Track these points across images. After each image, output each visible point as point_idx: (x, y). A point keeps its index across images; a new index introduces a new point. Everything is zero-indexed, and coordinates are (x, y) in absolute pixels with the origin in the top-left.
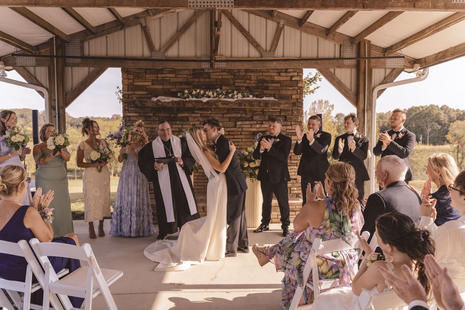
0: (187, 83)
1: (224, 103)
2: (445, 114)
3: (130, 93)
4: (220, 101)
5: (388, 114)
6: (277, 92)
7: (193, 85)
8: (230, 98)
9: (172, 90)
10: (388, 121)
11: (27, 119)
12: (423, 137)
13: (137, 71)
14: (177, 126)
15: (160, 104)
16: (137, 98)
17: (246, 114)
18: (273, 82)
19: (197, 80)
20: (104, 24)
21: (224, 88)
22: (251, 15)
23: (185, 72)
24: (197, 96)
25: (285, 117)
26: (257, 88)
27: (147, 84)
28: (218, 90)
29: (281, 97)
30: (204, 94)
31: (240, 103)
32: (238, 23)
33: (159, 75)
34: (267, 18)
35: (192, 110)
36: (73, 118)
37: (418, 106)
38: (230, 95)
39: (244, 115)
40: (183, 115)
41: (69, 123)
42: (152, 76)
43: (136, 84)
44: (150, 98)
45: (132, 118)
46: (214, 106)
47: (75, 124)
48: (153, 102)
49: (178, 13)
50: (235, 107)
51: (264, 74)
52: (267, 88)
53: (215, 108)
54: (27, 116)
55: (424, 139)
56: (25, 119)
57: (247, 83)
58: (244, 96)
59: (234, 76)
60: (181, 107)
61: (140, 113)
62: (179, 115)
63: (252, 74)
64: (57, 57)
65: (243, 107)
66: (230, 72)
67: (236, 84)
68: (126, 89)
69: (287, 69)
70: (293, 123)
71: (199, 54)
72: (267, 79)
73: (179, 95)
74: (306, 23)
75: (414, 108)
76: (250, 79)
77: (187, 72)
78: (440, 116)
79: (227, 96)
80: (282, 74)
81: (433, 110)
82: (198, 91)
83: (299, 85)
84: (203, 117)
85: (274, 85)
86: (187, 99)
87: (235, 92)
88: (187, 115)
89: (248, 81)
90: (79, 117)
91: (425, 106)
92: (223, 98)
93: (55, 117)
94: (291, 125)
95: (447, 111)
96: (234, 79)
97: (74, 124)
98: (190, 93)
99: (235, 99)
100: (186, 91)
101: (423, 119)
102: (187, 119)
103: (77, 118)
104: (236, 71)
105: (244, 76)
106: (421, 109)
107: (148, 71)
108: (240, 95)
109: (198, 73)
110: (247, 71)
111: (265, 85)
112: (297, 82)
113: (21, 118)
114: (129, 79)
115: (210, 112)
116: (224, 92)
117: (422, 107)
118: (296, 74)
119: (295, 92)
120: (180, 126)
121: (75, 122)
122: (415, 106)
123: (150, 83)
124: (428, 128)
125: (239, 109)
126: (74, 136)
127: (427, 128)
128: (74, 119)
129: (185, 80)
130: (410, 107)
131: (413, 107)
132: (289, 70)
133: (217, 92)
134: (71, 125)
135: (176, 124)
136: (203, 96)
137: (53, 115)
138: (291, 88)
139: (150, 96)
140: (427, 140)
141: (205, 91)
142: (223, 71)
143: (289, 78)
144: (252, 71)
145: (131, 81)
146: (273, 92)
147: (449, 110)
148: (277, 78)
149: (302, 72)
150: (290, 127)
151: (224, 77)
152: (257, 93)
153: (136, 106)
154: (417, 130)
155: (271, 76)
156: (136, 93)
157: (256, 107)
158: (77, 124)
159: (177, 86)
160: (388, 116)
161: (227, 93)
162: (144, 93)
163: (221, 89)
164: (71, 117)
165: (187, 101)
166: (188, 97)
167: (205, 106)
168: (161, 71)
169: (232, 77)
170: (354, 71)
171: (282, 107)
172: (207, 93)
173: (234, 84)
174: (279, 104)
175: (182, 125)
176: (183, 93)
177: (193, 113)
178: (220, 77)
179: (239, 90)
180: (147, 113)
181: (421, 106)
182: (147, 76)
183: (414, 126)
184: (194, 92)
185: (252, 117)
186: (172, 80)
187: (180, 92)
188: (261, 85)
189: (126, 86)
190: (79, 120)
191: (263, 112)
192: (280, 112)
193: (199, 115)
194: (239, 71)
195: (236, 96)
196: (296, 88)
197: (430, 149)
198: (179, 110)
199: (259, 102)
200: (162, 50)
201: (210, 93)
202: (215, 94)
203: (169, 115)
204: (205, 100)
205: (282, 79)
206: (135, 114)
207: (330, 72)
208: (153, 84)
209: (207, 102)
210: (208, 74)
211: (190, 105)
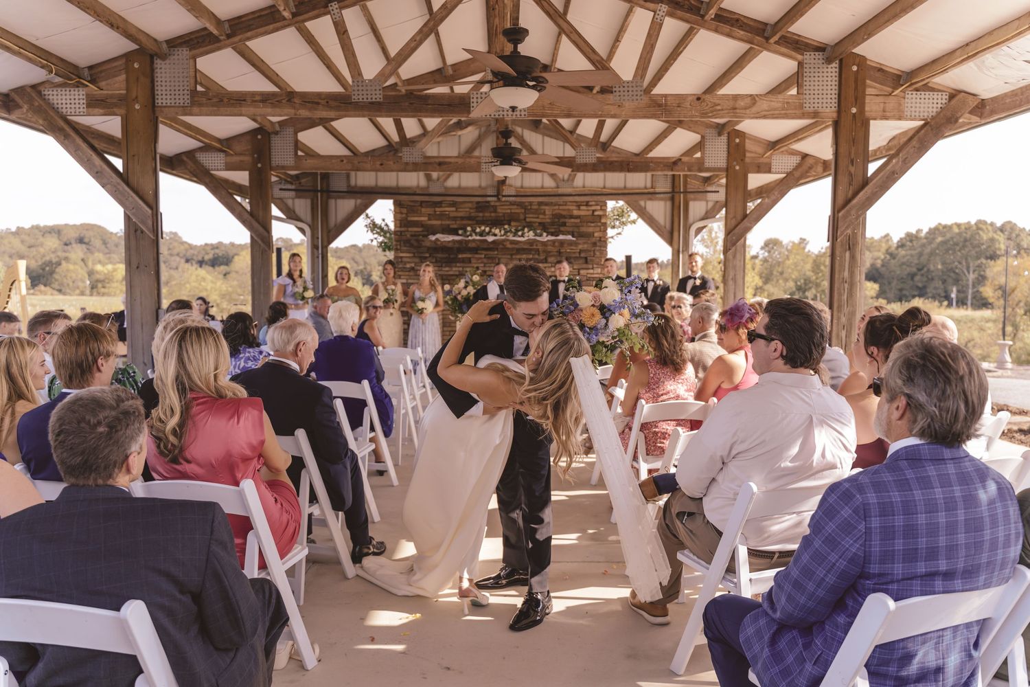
0: (469, 218)
1: (513, 242)
2: (1010, 241)
3: (403, 229)
4: (508, 240)
5: (884, 240)
6: (576, 230)
7: (477, 221)
8: (519, 236)
9: (452, 226)
10: (883, 257)
11: (90, 247)
12: (958, 291)
13: (412, 204)
14: (457, 269)
15: (439, 243)
16: (412, 236)
17: (539, 254)
18: (572, 217)
19: (481, 214)
20: (374, 150)
21: (513, 224)
22: (546, 138)
23: (467, 205)
24: (481, 234)
25: (586, 258)
26: (553, 224)
27: (422, 219)
28: (506, 227)
29: (581, 235)
30: (490, 231)
31: (531, 242)
32: (531, 148)
33: (437, 209)
34: (564, 142)
35: (475, 250)
36: (189, 245)
37: (949, 223)
38: (520, 233)
39: (536, 256)
40: (464, 256)
41: (181, 255)
42: (428, 209)
43: (409, 219)
44: (426, 236)
45: (404, 260)
46: (501, 246)
47: (195, 258)
48: (431, 241)
49: (460, 136)
50: (525, 247)
51: (561, 207)
52: (564, 224)
53: (502, 249)
54: (92, 239)
55: (962, 295)
56: (88, 247)
57: (541, 218)
58: (536, 235)
59: (525, 209)
60: (463, 247)
61: (414, 253)
62: (460, 256)
63: (547, 208)
64: (322, 191)
65: (535, 247)
66: (520, 205)
67: (528, 220)
68: (398, 225)
69: (588, 202)
70: (595, 266)
71: (483, 184)
72: (564, 213)
73: (460, 232)
74: (610, 148)
75: (941, 228)
76: (544, 214)
77: (470, 205)
78: (997, 246)
79: (515, 234)
80: (582, 208)
81: (981, 232)
82: (483, 228)
83: (603, 221)
84: (488, 258)
85: (573, 220)
86: (470, 238)
87: (526, 230)
88: (469, 256)
89: (541, 216)
90: (203, 243)
91: (965, 224)
92: (511, 237)
93: (318, 257)
94: (593, 269)
95: (1014, 235)
96: (525, 213)
97: (192, 259)
98: (474, 231)
99: (526, 238)
100: (469, 229)
101: (959, 251)
102: (469, 260)
103: (199, 244)
104: (527, 204)
105: (537, 210)
106: (956, 230)
107: (423, 205)
108: (531, 233)
109: (482, 207)
110: (540, 204)
111: (562, 220)
112: (600, 217)
113: (79, 245)
114: (401, 213)
115: (496, 253)
116: (513, 230)
117: (959, 225)
118: (599, 207)
119: (598, 229)
120: (461, 269)
121: (194, 255)
122: (944, 223)
123: (426, 219)
124: (971, 272)
125: (531, 250)
126: (203, 283)
127: (969, 273)
128: (191, 247)
129: (467, 215)
130: (933, 226)
131: (940, 224)
132: (591, 203)
133: (505, 229)
134: (187, 261)
135: (456, 266)
136: (488, 234)
137: (316, 255)
138: (592, 225)
139: (426, 233)
140: (967, 297)
141: (491, 228)
142: (512, 204)
143: (590, 213)
144: (546, 204)
145: (404, 215)
146: (571, 229)
147: (1017, 232)
148: (576, 213)
149: (605, 205)
150: (591, 271)
151: (513, 211)
152: (553, 230)
153: (412, 246)
154: (945, 277)
155: (569, 210)
156: (410, 229)
157: (549, 247)
158: (200, 259)
159: (458, 222)
160: (884, 245)
161: (517, 231)
162: (420, 229)
163: (509, 225)
164: (186, 243)
165: (469, 240)
166: (471, 235)
167: (491, 246)
168: (439, 204)
169: (523, 211)
170: (669, 204)
171: (580, 247)
172: (493, 230)
173: (525, 219)
174: (576, 244)
175: (463, 267)
176: (465, 231)
177: (477, 253)
178: (509, 211)
179: (530, 226)
180: (422, 253)
181: (956, 224)
182: (423, 210)
183: (940, 267)
184: (478, 230)
185: (546, 259)
186: (452, 215)
187: (461, 229)
188: (557, 220)
189: (398, 222)
190: (204, 249)
191: (560, 253)
192: (580, 253)
193: (483, 256)
194: (531, 203)
195: (527, 234)
196: (599, 224)
197: (962, 317)
198: (460, 250)
199: (554, 242)
200: (441, 180)
201: (497, 231)
202: (503, 232)
203: (447, 255)
204: (490, 239)
205: (582, 213)
206: (408, 255)
207: (640, 206)
208: (429, 219)
209: (494, 242)
210: (495, 207)
211: (473, 245)
